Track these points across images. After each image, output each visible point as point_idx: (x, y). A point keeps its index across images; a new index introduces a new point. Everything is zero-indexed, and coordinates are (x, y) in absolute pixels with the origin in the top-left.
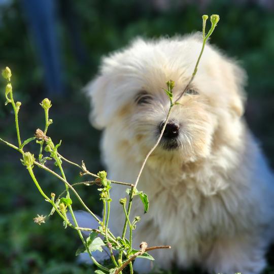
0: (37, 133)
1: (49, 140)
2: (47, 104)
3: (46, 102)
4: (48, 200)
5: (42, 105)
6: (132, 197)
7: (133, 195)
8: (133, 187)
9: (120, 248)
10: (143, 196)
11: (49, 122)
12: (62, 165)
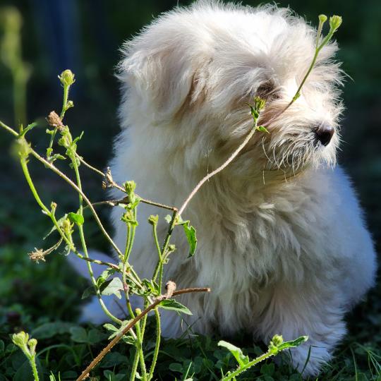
0: (50, 116)
1: (66, 130)
2: (68, 77)
3: (66, 75)
4: (46, 211)
5: (61, 79)
6: (173, 227)
7: (175, 223)
8: (175, 212)
9: (145, 293)
10: (189, 228)
11: (68, 104)
12: (79, 168)
